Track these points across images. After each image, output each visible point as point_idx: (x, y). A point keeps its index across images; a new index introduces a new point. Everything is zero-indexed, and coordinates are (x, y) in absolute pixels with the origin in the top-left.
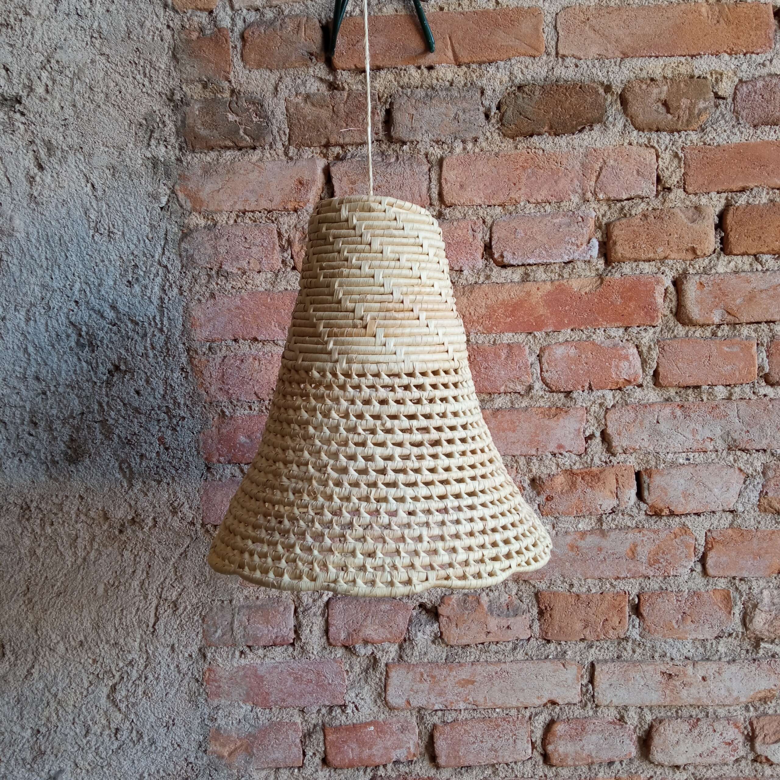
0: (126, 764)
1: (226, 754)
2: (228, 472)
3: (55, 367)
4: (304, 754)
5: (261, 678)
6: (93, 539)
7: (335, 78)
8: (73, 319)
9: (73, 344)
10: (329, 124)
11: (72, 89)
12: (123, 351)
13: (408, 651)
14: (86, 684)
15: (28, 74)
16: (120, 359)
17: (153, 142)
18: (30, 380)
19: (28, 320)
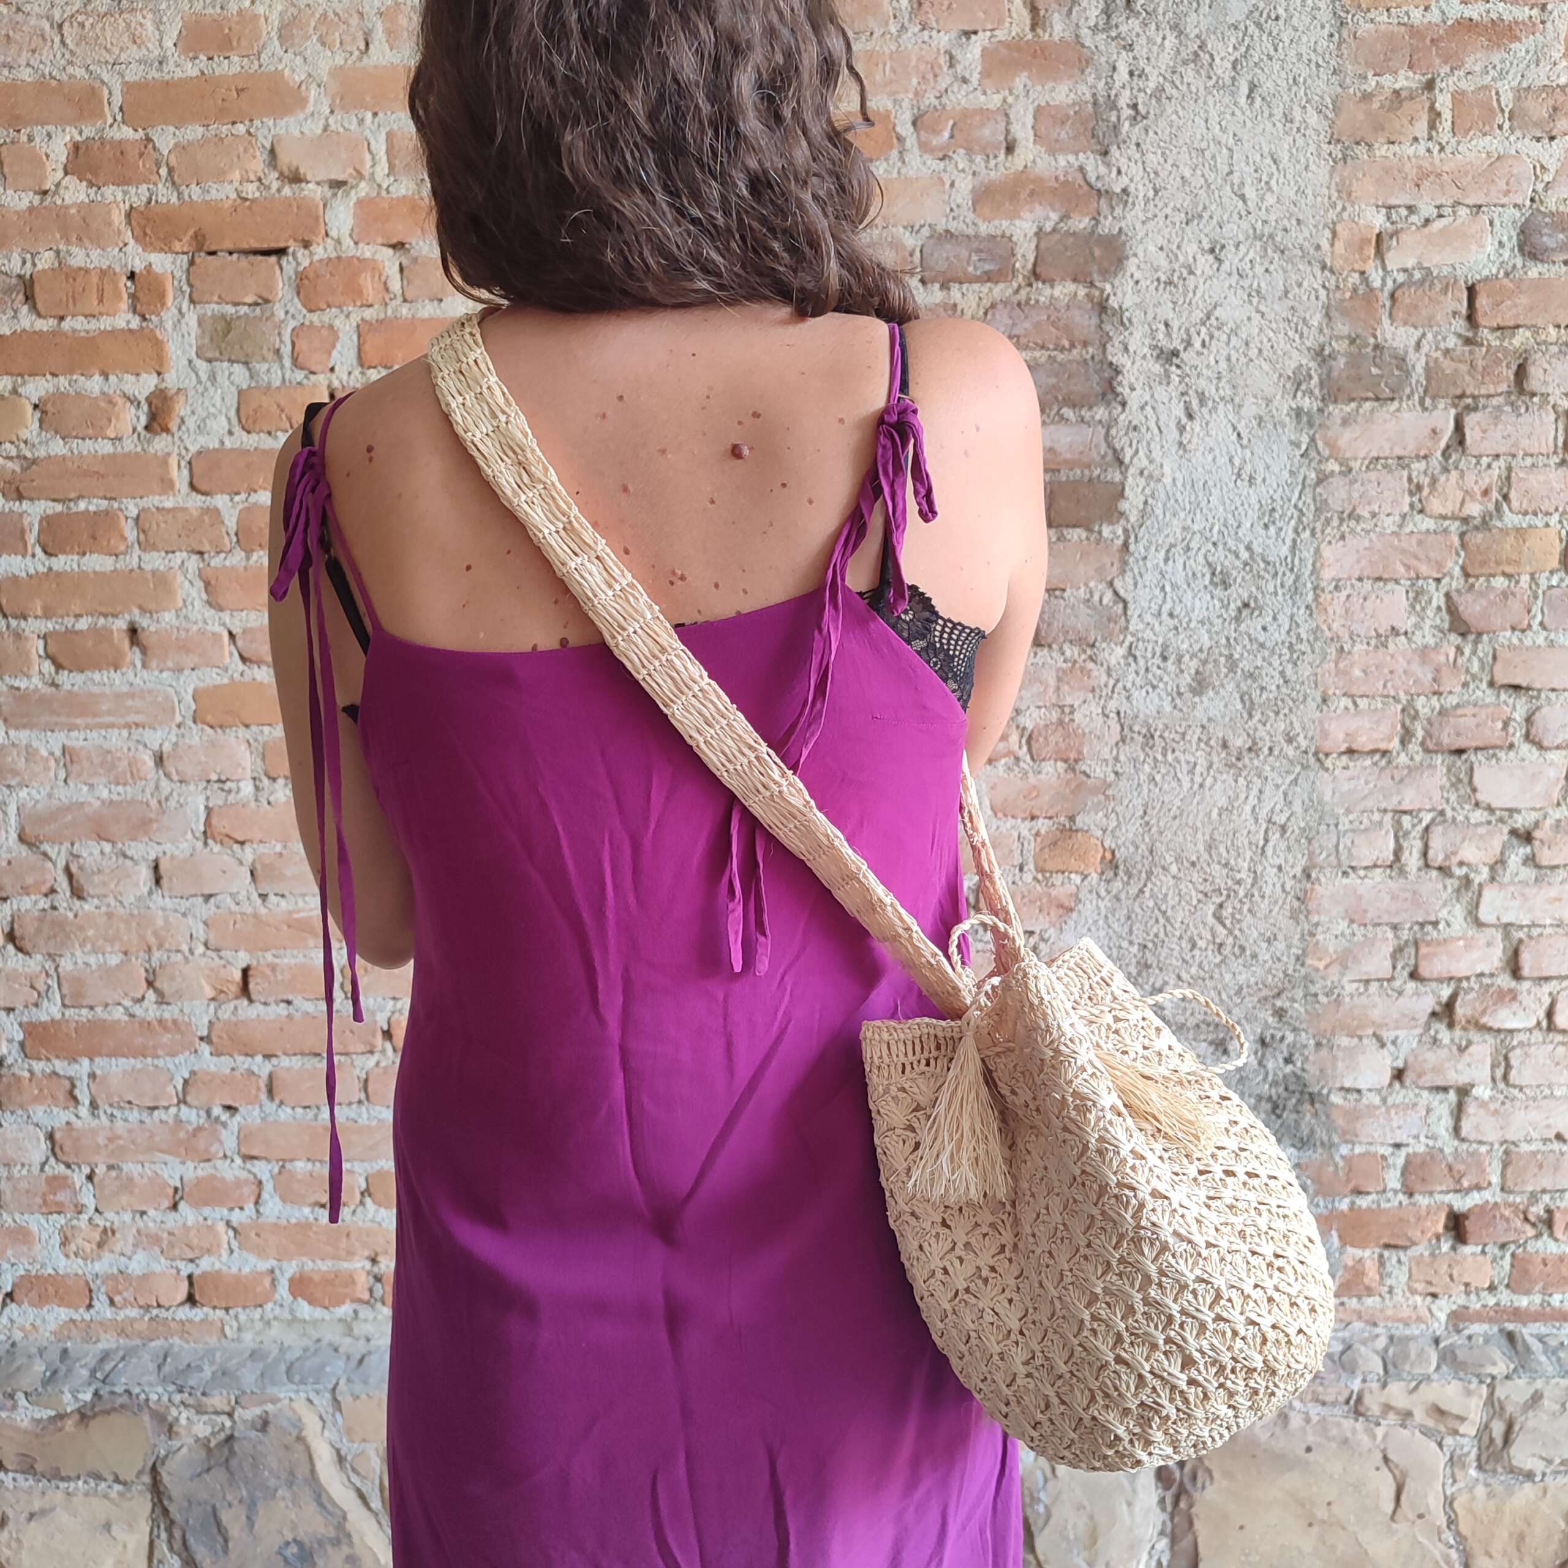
0: (1228, 977)
1: (1321, 967)
2: (1342, 704)
3: (1189, 604)
4: (1394, 968)
5: (1360, 897)
6: (1210, 767)
7: (1476, 334)
8: (1210, 559)
9: (1207, 582)
10: (1467, 378)
11: (1228, 344)
12: (1253, 589)
13: (1500, 872)
14: (1195, 902)
15: (1187, 331)
16: (1250, 597)
17: (1299, 394)
18: (1165, 616)
19: (1166, 560)
